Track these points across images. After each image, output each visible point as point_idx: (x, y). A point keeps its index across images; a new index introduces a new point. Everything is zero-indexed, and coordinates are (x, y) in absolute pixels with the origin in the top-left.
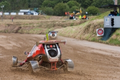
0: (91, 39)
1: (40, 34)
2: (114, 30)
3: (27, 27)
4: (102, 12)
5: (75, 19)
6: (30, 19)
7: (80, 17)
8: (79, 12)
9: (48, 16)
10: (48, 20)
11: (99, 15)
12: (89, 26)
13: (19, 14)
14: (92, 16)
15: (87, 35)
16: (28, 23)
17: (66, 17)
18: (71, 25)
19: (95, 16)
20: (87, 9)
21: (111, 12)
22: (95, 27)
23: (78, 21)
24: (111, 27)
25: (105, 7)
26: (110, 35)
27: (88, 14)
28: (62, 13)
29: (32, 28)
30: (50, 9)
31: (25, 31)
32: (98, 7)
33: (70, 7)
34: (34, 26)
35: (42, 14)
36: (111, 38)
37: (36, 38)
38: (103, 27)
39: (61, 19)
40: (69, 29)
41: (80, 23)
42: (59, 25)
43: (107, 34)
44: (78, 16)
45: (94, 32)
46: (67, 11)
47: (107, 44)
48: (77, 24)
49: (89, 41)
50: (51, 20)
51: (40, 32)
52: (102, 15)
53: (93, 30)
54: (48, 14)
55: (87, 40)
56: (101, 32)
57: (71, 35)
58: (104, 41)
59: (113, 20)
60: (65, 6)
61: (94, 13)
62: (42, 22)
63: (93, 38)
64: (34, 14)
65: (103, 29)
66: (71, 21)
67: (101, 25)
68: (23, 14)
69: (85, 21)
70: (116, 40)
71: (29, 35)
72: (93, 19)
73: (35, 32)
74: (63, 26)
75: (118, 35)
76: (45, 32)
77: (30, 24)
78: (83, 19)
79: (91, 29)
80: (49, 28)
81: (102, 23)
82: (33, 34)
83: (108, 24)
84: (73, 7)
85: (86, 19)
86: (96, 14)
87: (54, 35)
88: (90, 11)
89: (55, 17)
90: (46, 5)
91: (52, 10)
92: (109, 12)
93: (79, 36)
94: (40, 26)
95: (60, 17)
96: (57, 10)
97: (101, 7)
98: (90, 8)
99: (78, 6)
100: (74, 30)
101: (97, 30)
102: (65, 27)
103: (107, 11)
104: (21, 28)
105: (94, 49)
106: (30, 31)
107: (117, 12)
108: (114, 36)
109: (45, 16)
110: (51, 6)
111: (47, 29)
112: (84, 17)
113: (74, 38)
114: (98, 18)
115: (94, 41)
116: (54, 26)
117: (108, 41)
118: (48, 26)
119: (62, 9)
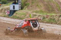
0: (3, 16)
12: (2, 9)
14: (4, 5)
15: (1, 14)
19: (5, 5)
20: (1, 1)
21: (13, 2)
22: (5, 10)
24: (13, 10)
27: (2, 4)
36: (13, 15)
45: (5, 12)
47: (11, 18)
49: (2, 17)
52: (9, 4)
53: (4, 12)
55: (1, 16)
56: (8, 12)
58: (10, 17)
59: (14, 6)
63: (4, 15)
65: (9, 11)
67: (8, 9)
69: (0, 7)
70: (16, 16)
72: (4, 6)
75: (16, 14)
79: (3, 11)
81: (9, 8)
83: (12, 8)
86: (6, 3)
88: (3, 2)
92: (12, 3)
97: (8, 0)
101: (6, 11)
105: (4, 21)
107: (16, 2)
108: (15, 14)
114: (7, 5)
115: (4, 17)
117: (11, 17)
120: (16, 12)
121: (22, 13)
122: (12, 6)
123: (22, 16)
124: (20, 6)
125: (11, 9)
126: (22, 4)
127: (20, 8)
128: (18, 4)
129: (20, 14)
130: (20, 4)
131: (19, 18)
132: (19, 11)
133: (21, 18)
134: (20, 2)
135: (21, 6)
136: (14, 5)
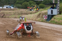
0: (41, 20)
1: (14, 18)
2: (53, 16)
3: (8, 14)
4: (47, 7)
5: (33, 10)
6: (9, 10)
7: (35, 9)
8: (35, 7)
9: (19, 9)
10: (19, 11)
11: (45, 8)
12: (40, 14)
13: (4, 8)
14: (41, 9)
15: (39, 19)
16: (8, 12)
17: (28, 9)
18: (31, 14)
19: (43, 9)
20: (39, 5)
21: (51, 7)
22: (43, 14)
23: (34, 11)
24: (51, 14)
25: (48, 4)
26: (51, 18)
27: (39, 8)
28: (26, 7)
29: (11, 15)
30: (20, 5)
31: (7, 17)
32: (45, 4)
33: (30, 4)
34: (11, 14)
35: (15, 8)
36: (51, 20)
37: (12, 20)
38: (47, 15)
39: (25, 10)
40: (29, 15)
41: (35, 13)
42: (24, 14)
43: (49, 18)
44: (34, 9)
45: (43, 17)
46: (28, 6)
47: (49, 23)
48: (34, 13)
49: (40, 22)
50: (20, 11)
51: (15, 17)
52: (46, 8)
53: (42, 16)
54: (19, 8)
55: (39, 21)
56: (46, 17)
57: (31, 18)
58: (47, 22)
59: (52, 11)
60: (28, 4)
61: (42, 7)
62: (15, 12)
63: (42, 20)
64: (12, 8)
65: (47, 16)
66: (31, 11)
67: (46, 13)
68: (6, 8)
69: (38, 12)
70: (54, 21)
71: (9, 19)
72: (42, 11)
73: (12, 17)
74: (26, 14)
75: (55, 18)
76: (17, 17)
77: (9, 13)
78: (37, 10)
79: (41, 16)
80: (19, 15)
82: (11, 18)
84: (32, 4)
85: (38, 10)
86: (44, 8)
87: (23, 19)
88: (40, 6)
89: (22, 9)
90: (18, 3)
91: (21, 6)
92: (50, 7)
93: (35, 19)
94: (15, 14)
95: (25, 9)
96: (23, 6)
97: (46, 5)
98: (40, 5)
99: (34, 3)
100: (32, 16)
101: (44, 16)
102: (28, 14)
103: (49, 6)
104: (4, 15)
106: (10, 17)
107: (54, 7)
108: (53, 19)
109: (17, 9)
110: (20, 4)
111: (18, 16)
112: (37, 9)
113: (32, 20)
114: (45, 10)
115: (42, 21)
116: (22, 14)
117: (49, 22)
118: (19, 14)
119: (26, 5)
120: (55, 17)
121: (60, 18)
122: (50, 10)
123: (61, 21)
124: (58, 10)
125: (49, 13)
126: (61, 8)
127: (59, 13)
128: (56, 8)
129: (58, 19)
130: (58, 9)
131: (57, 23)
132: (57, 16)
133: (59, 23)
134: (59, 6)
135: (60, 10)
136: (52, 9)
